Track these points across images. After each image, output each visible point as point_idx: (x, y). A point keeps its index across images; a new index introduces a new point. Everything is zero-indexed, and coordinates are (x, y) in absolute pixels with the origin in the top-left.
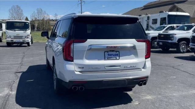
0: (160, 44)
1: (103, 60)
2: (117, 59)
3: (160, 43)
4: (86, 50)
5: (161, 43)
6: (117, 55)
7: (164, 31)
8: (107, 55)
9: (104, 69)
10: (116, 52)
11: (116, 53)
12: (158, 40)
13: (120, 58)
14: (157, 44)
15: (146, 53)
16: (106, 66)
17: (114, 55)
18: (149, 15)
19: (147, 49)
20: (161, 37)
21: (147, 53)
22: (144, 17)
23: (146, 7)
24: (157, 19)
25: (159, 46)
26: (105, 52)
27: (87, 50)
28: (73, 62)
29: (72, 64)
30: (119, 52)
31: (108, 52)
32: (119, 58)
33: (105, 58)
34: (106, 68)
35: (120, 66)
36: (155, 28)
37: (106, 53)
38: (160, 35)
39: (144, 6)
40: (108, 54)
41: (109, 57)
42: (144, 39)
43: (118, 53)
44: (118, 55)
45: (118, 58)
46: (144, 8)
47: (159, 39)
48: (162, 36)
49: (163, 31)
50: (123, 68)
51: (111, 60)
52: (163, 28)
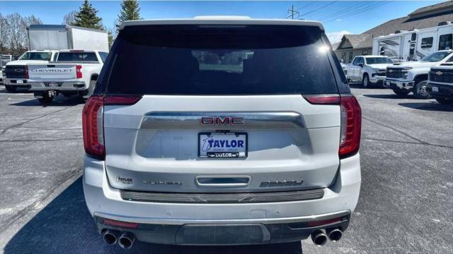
0: (433, 90)
1: (192, 159)
2: (237, 157)
3: (433, 88)
4: (139, 128)
5: (435, 89)
6: (240, 144)
7: (444, 63)
8: (207, 143)
9: (194, 189)
10: (237, 134)
11: (237, 139)
12: (428, 81)
13: (249, 153)
14: (427, 89)
15: (344, 137)
16: (199, 179)
17: (229, 144)
18: (416, 31)
19: (345, 126)
20: (437, 75)
21: (348, 137)
22: (407, 34)
23: (412, 17)
24: (432, 38)
25: (431, 94)
26: (200, 134)
27: (142, 127)
28: (102, 163)
29: (100, 167)
30: (246, 134)
31: (208, 134)
32: (247, 155)
33: (199, 155)
34: (200, 184)
35: (246, 180)
36: (427, 55)
37: (203, 137)
38: (433, 70)
39: (411, 15)
40: (210, 142)
41: (212, 150)
42: (338, 95)
43: (242, 138)
44: (244, 145)
45: (242, 154)
46: (409, 18)
47: (431, 80)
48: (439, 73)
49: (444, 61)
50: (257, 187)
51: (219, 158)
52: (443, 56)
